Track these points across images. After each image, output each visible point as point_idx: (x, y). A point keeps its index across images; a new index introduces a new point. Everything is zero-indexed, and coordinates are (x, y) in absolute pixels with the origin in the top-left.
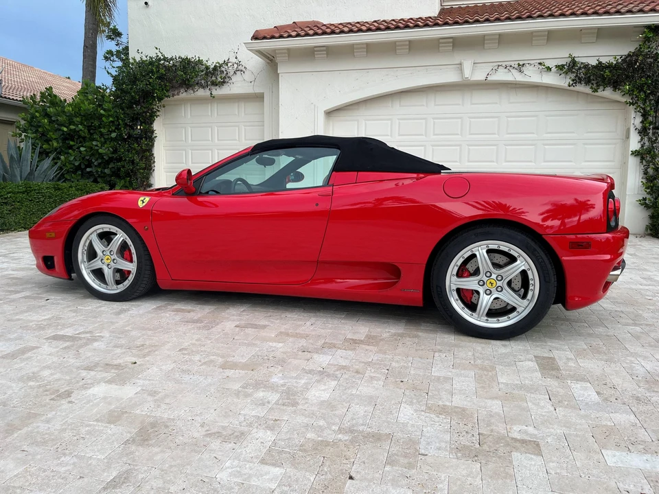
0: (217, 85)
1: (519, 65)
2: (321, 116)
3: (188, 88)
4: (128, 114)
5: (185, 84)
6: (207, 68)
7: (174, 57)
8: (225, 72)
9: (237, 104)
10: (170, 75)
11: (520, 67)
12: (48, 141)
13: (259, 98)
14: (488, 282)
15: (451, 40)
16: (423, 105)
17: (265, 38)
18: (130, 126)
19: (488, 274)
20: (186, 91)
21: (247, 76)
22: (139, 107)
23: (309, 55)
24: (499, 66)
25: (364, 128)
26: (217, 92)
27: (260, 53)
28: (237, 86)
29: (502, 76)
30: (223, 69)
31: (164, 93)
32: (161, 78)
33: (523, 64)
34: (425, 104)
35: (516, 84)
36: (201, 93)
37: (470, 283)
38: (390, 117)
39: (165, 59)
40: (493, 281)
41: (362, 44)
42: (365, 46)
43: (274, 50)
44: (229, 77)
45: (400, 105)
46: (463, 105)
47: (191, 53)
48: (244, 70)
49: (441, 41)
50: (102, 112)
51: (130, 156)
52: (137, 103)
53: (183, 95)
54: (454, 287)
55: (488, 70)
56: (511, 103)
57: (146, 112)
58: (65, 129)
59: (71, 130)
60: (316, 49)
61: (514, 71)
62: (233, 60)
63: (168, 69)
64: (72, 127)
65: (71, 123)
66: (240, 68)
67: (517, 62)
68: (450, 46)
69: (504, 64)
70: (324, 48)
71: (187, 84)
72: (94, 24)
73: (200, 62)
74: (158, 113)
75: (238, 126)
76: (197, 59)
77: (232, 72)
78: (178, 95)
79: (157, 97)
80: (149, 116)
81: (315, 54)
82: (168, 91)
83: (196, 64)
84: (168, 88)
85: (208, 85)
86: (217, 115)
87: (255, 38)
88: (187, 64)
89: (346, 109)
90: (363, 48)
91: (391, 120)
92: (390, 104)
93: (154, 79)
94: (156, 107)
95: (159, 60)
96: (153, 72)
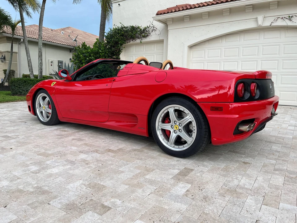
0: (144, 37)
1: (289, 17)
2: (186, 49)
3: (133, 39)
4: (110, 52)
5: (132, 38)
6: (141, 30)
7: (128, 26)
9: (153, 45)
10: (126, 34)
11: (290, 18)
12: (82, 64)
13: (161, 42)
14: (175, 126)
15: (252, 6)
16: (238, 41)
17: (161, 14)
18: (111, 57)
19: (175, 123)
20: (132, 40)
21: (157, 32)
22: (114, 48)
23: (181, 20)
24: (278, 18)
25: (207, 53)
26: (144, 40)
27: (160, 21)
28: (153, 37)
29: (280, 23)
30: (147, 30)
31: (123, 42)
32: (122, 35)
33: (292, 16)
34: (238, 40)
35: (288, 27)
36: (138, 41)
37: (167, 127)
38: (220, 48)
39: (125, 27)
40: (177, 126)
41: (206, 12)
42: (207, 13)
43: (167, 19)
44: (149, 33)
45: (225, 41)
46: (259, 39)
47: (134, 24)
48: (156, 29)
49: (246, 7)
50: (100, 51)
51: (110, 69)
52: (114, 47)
53: (132, 42)
54: (160, 128)
55: (272, 20)
56: (287, 37)
57: (116, 51)
58: (88, 59)
59: (90, 59)
60: (184, 17)
61: (287, 20)
62: (151, 25)
63: (127, 31)
64: (90, 58)
65: (90, 56)
66: (154, 29)
67: (289, 15)
68: (251, 9)
69: (281, 17)
70: (188, 16)
71: (133, 38)
72: (104, 15)
73: (138, 27)
74: (122, 51)
75: (154, 55)
76: (137, 26)
77: (151, 31)
78: (130, 42)
79: (120, 44)
80: (118, 52)
81: (184, 20)
82: (125, 41)
83: (136, 28)
84: (125, 40)
85: (141, 38)
86: (145, 50)
87: (157, 14)
88: (133, 29)
89: (199, 45)
90: (207, 14)
91: (221, 49)
92: (220, 41)
93: (119, 36)
94: (121, 48)
95: (122, 28)
96: (119, 33)
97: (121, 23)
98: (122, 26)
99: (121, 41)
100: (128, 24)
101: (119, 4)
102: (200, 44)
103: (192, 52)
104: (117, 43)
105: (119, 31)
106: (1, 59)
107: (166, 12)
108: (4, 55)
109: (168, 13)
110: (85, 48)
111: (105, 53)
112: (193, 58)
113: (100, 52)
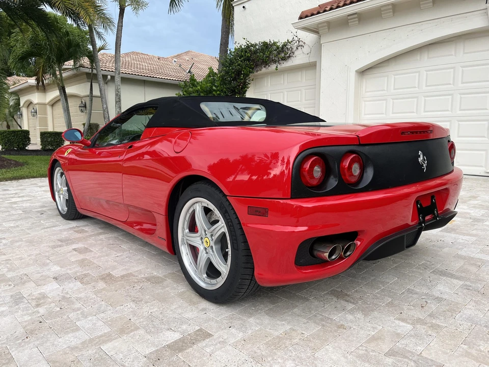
2: (353, 76)
3: (266, 65)
4: (228, 88)
5: (264, 62)
6: (278, 47)
7: (258, 43)
8: (291, 49)
9: (300, 73)
10: (254, 57)
14: (205, 240)
20: (265, 67)
21: (306, 49)
22: (235, 82)
23: (344, 23)
25: (393, 82)
26: (284, 65)
27: (306, 29)
28: (299, 58)
30: (289, 47)
31: (250, 71)
32: (248, 59)
36: (273, 67)
37: (195, 240)
38: (418, 69)
39: (252, 45)
40: (208, 240)
41: (388, 5)
42: (391, 7)
43: (317, 24)
44: (293, 52)
45: (428, 57)
47: (268, 38)
48: (303, 45)
52: (235, 80)
53: (264, 70)
54: (186, 242)
57: (239, 86)
62: (295, 38)
63: (255, 52)
66: (301, 43)
70: (356, 16)
71: (266, 62)
72: (226, 28)
73: (275, 43)
74: (249, 85)
75: (301, 90)
76: (272, 42)
77: (295, 48)
78: (260, 70)
79: (244, 74)
80: (242, 88)
81: (348, 23)
82: (253, 69)
83: (271, 46)
84: (253, 67)
85: (279, 61)
86: (287, 83)
87: (301, 18)
88: (266, 46)
89: (378, 67)
90: (389, 9)
91: (419, 72)
92: (418, 57)
93: (241, 61)
94: (247, 81)
95: (248, 47)
96: (242, 56)
97: (244, 39)
98: (247, 44)
99: (245, 68)
100: (257, 39)
101: (244, 7)
102: (379, 65)
103: (364, 80)
104: (238, 73)
105: (242, 52)
106: (80, 107)
107: (315, 12)
108: (84, 102)
109: (319, 13)
110: (194, 85)
111: (222, 91)
112: (366, 92)
113: (214, 90)
